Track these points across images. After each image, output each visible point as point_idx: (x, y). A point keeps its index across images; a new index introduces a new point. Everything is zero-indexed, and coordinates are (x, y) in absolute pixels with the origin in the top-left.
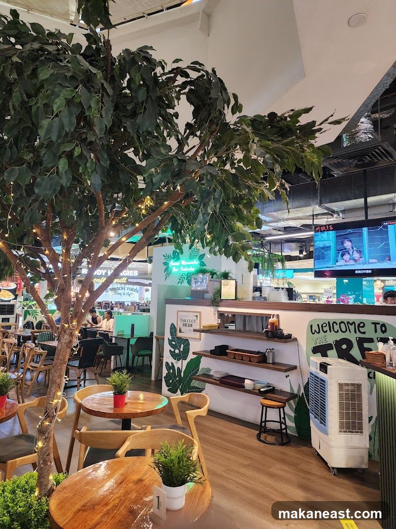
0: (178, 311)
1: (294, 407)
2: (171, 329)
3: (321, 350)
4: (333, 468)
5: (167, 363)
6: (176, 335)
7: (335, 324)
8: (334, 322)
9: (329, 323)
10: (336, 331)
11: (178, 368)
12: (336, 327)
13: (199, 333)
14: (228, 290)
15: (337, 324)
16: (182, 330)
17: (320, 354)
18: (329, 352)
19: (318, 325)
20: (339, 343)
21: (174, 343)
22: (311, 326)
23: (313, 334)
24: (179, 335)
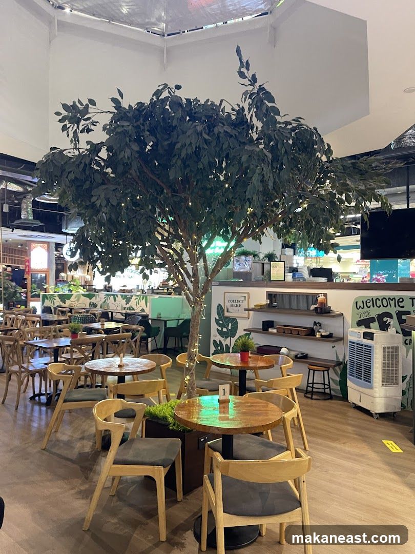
0: (225, 293)
1: (339, 373)
2: (218, 309)
3: (364, 323)
4: (376, 414)
5: (215, 341)
6: (223, 315)
7: (377, 300)
8: (377, 299)
9: (372, 299)
10: (378, 306)
11: (227, 345)
12: (379, 303)
13: (247, 312)
14: (277, 271)
15: (379, 300)
16: (230, 310)
17: (363, 326)
18: (372, 325)
19: (363, 301)
20: (380, 317)
21: (221, 322)
22: (357, 303)
23: (358, 309)
24: (226, 314)
